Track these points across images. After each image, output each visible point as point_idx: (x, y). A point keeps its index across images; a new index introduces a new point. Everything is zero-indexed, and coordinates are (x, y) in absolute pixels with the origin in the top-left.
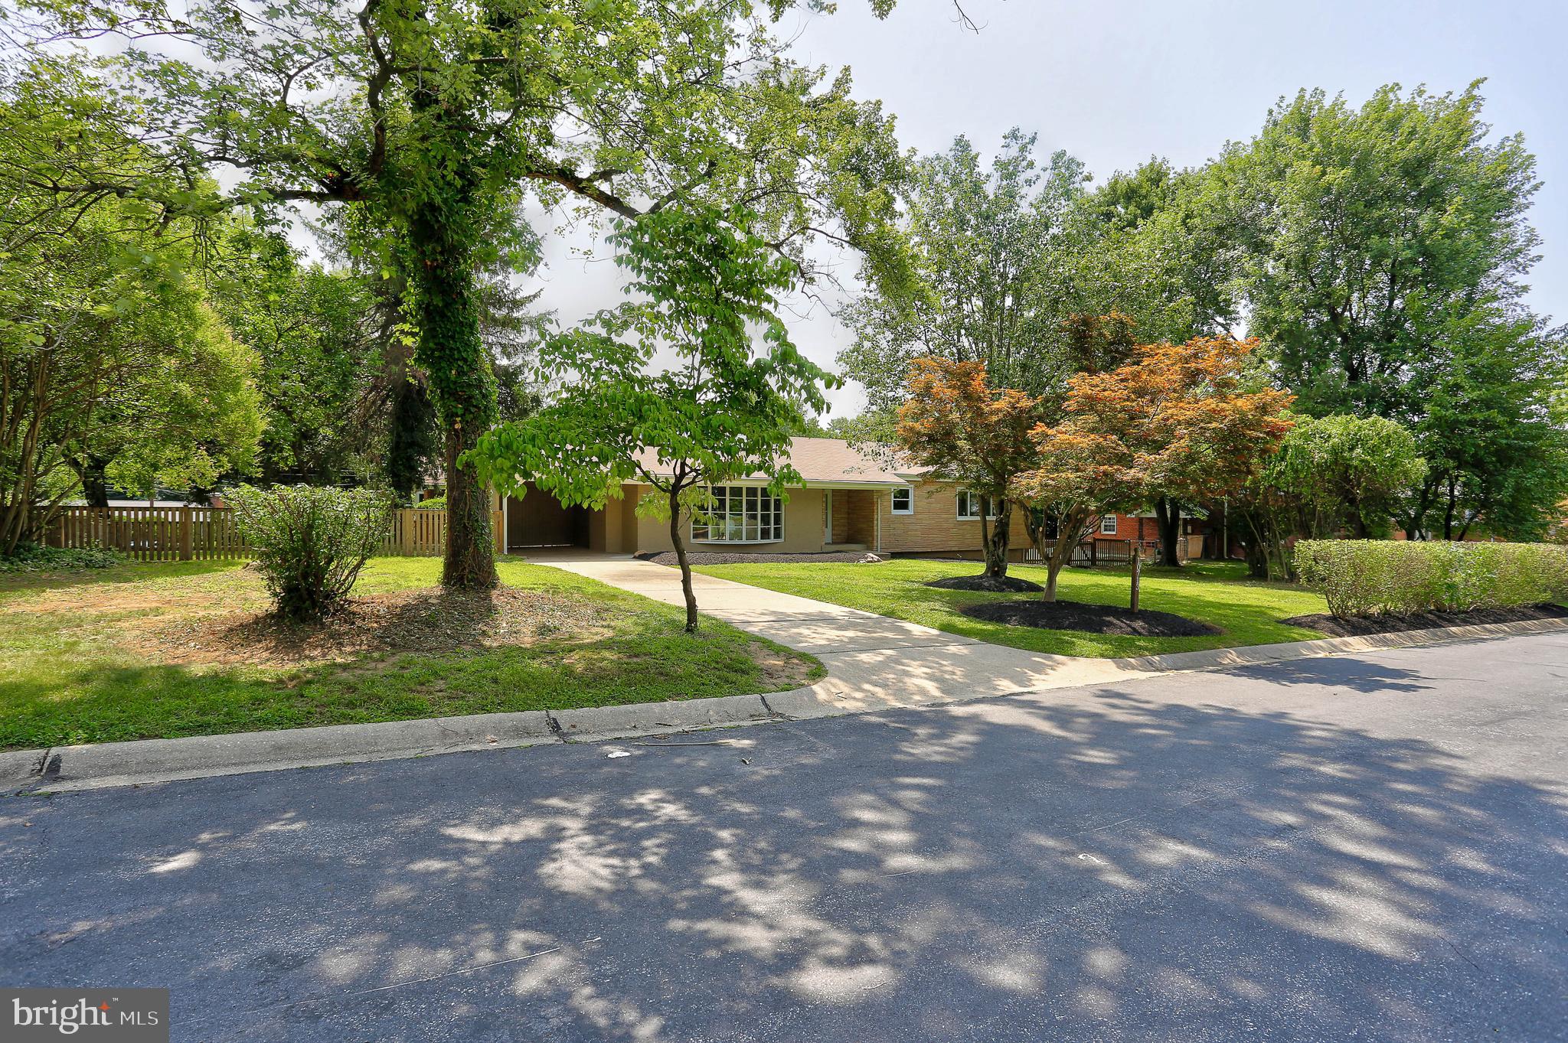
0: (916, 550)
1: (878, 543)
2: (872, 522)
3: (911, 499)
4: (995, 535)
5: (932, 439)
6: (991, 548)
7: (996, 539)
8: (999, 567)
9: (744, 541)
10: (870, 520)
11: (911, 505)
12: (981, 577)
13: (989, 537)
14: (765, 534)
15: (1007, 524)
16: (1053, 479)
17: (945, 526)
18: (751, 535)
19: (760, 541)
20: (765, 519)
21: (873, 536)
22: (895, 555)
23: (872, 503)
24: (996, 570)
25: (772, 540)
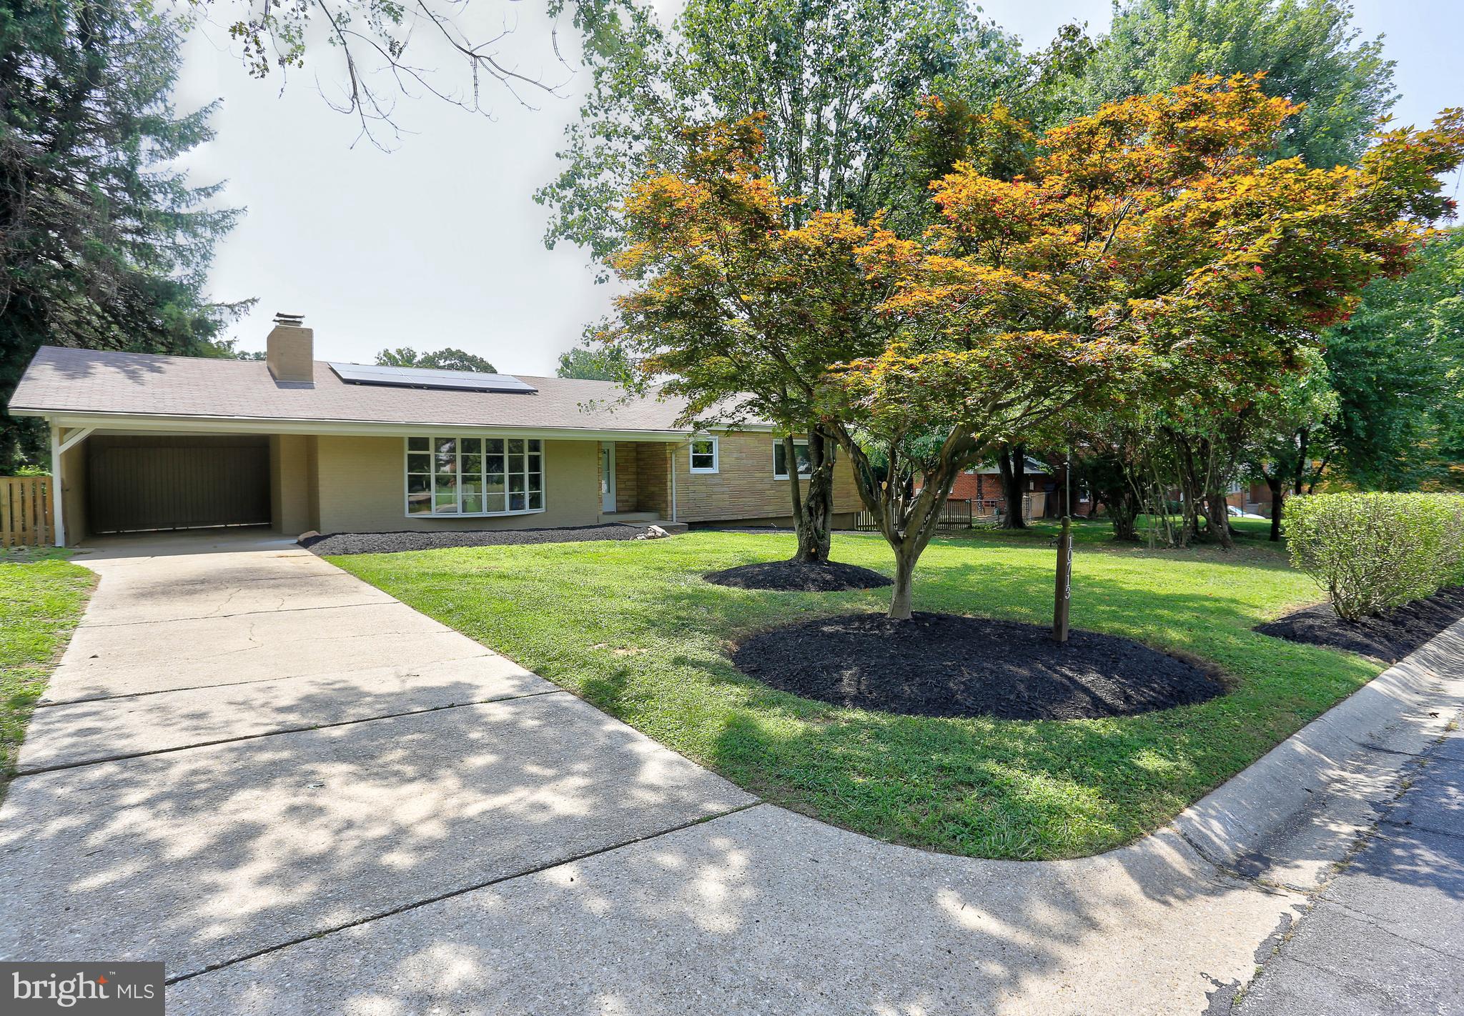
0: (723, 518)
1: (674, 511)
2: (665, 483)
3: (715, 454)
4: (812, 498)
5: (672, 312)
6: (806, 518)
7: (812, 504)
8: (817, 546)
9: (485, 513)
10: (662, 481)
11: (716, 461)
12: (789, 564)
13: (803, 500)
14: (516, 502)
15: (829, 481)
16: (914, 369)
17: (759, 486)
18: (496, 504)
19: (508, 512)
20: (516, 482)
21: (666, 502)
22: (694, 526)
23: (665, 460)
24: (814, 551)
25: (527, 510)
